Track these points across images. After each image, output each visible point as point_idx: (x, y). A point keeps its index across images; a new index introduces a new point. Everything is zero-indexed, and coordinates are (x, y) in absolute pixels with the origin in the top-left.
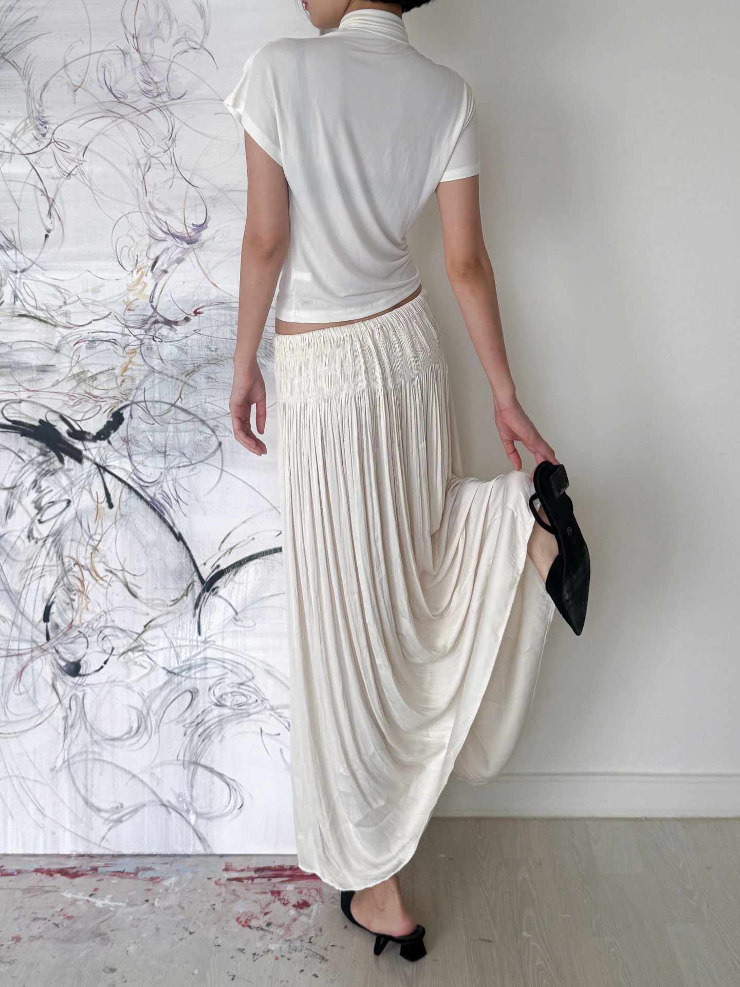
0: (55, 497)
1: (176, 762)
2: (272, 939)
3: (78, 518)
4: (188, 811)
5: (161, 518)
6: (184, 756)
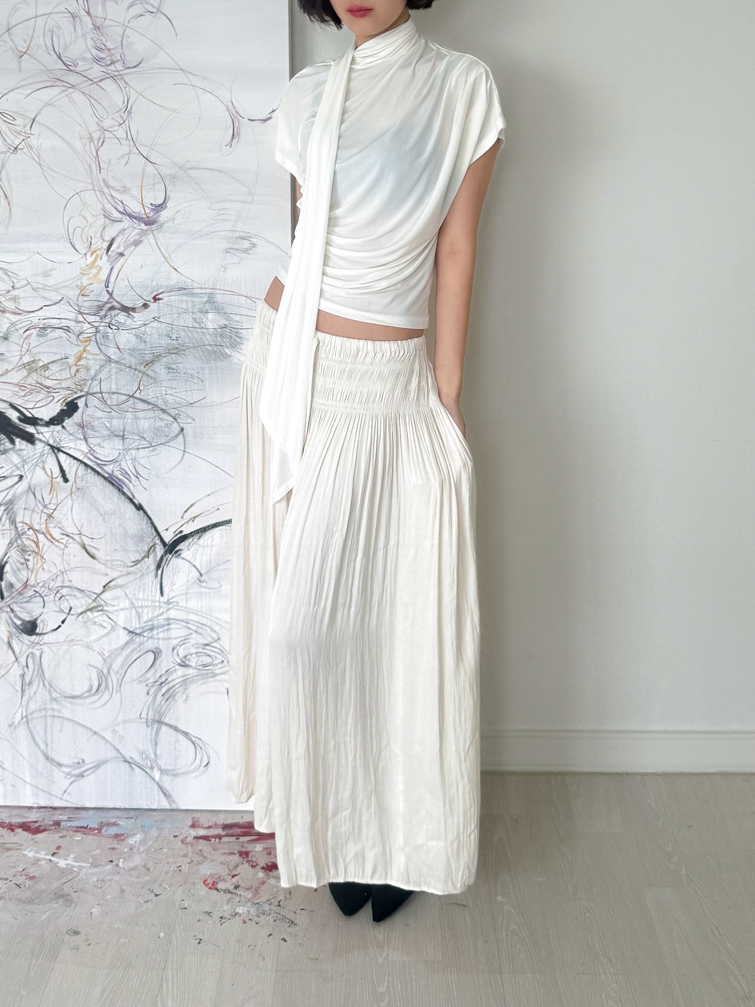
0: (6, 473)
1: (139, 720)
2: (240, 902)
3: (31, 490)
4: (152, 768)
5: (119, 490)
6: (147, 715)
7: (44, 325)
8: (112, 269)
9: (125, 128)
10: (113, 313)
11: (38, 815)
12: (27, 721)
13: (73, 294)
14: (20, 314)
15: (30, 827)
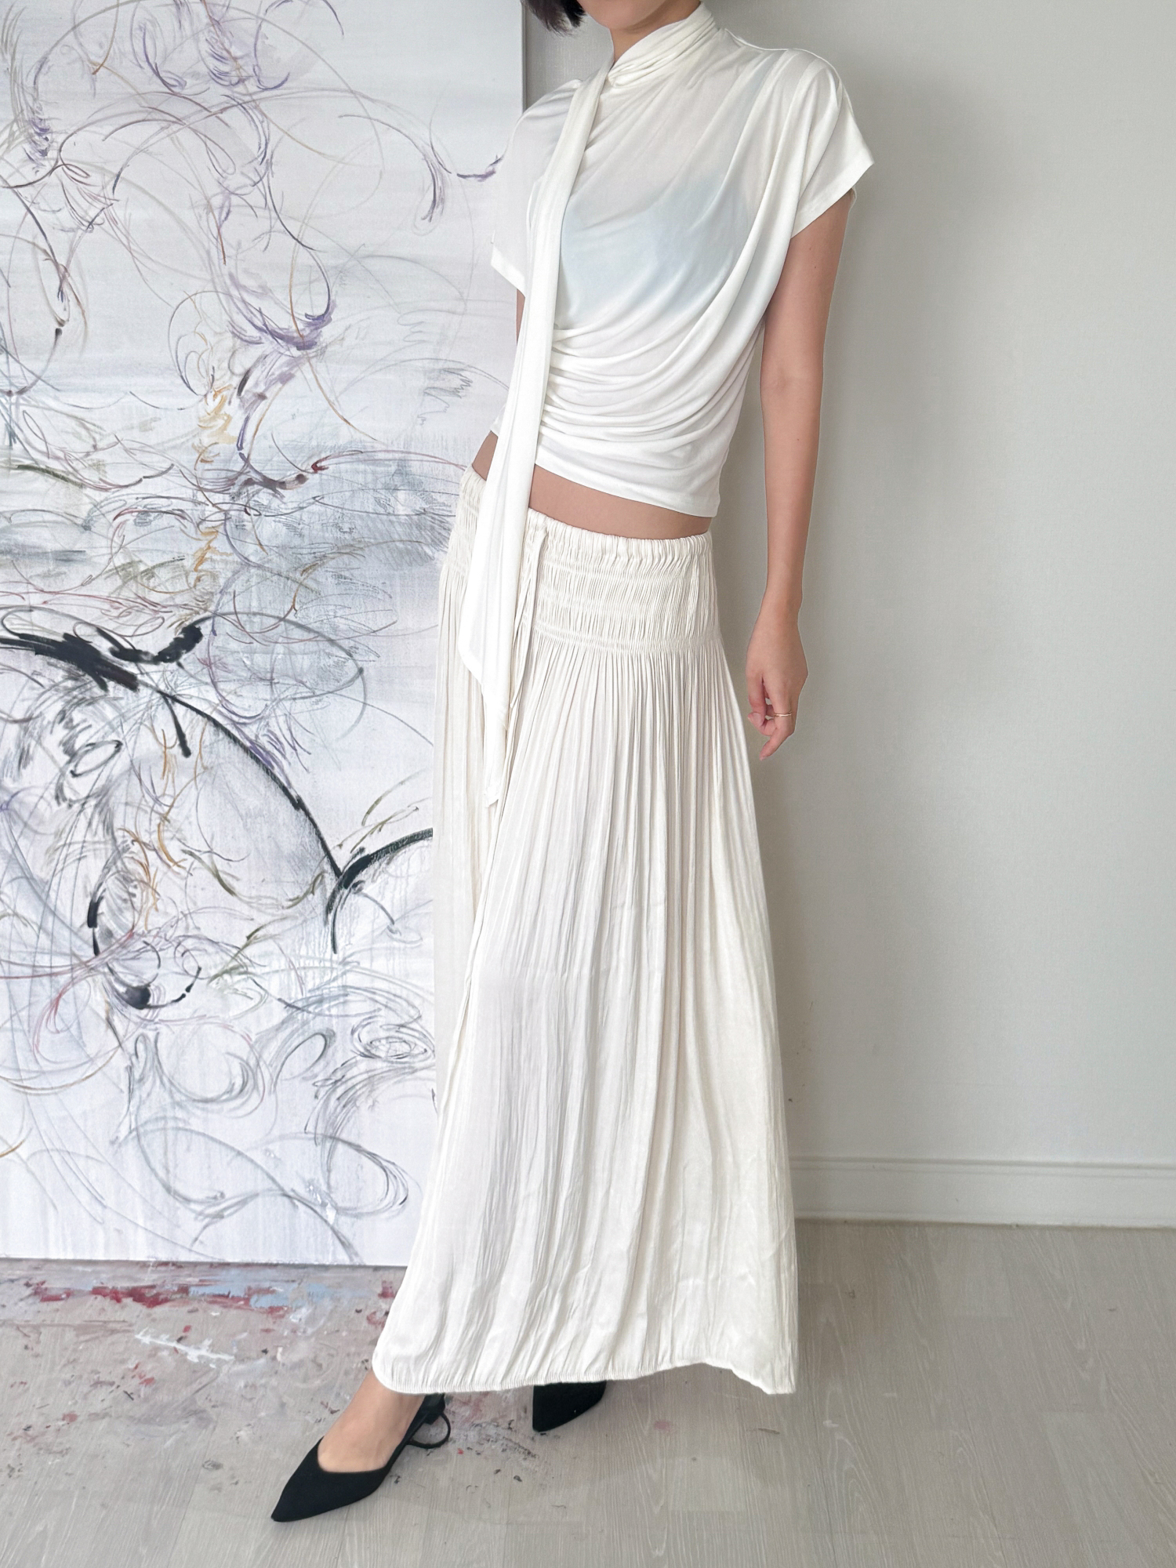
0: (96, 738)
1: (304, 1135)
3: (134, 769)
4: (324, 1205)
5: (267, 773)
6: (316, 1128)
7: (145, 507)
8: (247, 419)
9: (262, 190)
10: (251, 489)
11: (155, 1276)
12: (138, 1136)
13: (187, 459)
14: (106, 490)
15: (143, 1294)
